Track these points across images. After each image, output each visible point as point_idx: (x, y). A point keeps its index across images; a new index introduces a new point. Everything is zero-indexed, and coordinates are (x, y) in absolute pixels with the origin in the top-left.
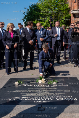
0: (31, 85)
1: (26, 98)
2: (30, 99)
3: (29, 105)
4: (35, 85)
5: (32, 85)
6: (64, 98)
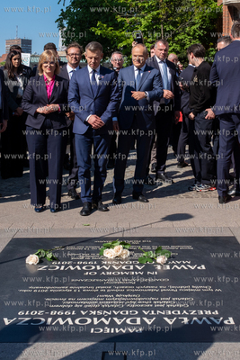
0: (81, 266)
1: (64, 317)
2: (77, 321)
3: (72, 341)
5: (84, 268)
6: (190, 317)
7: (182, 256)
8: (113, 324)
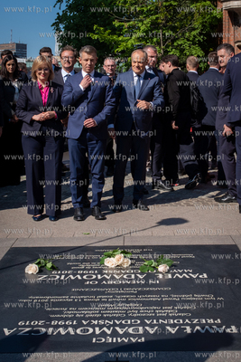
0: (82, 275)
2: (78, 331)
3: (74, 351)
4: (94, 277)
5: (85, 277)
6: (193, 326)
7: (183, 264)
8: (115, 334)
